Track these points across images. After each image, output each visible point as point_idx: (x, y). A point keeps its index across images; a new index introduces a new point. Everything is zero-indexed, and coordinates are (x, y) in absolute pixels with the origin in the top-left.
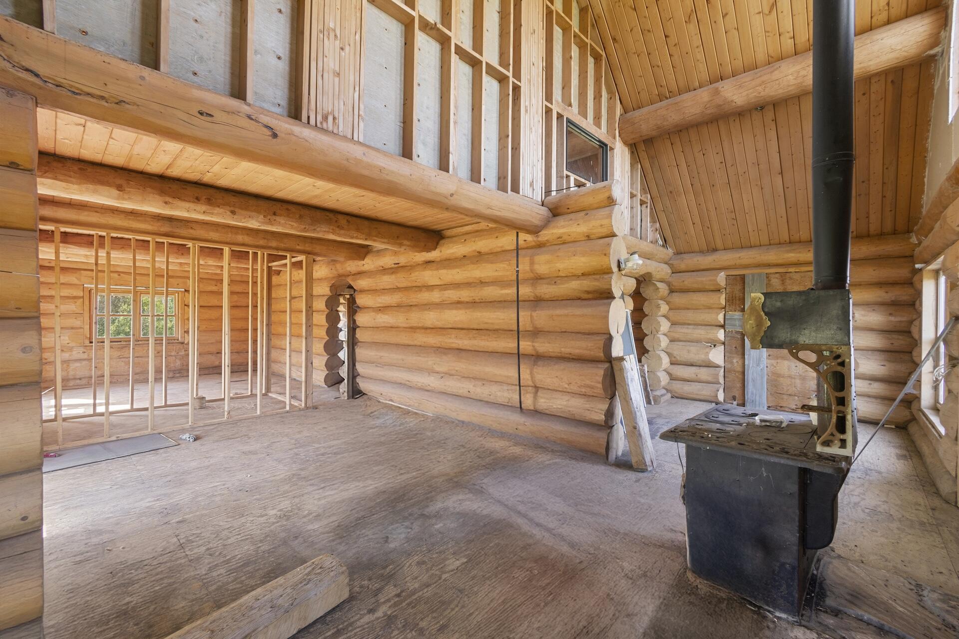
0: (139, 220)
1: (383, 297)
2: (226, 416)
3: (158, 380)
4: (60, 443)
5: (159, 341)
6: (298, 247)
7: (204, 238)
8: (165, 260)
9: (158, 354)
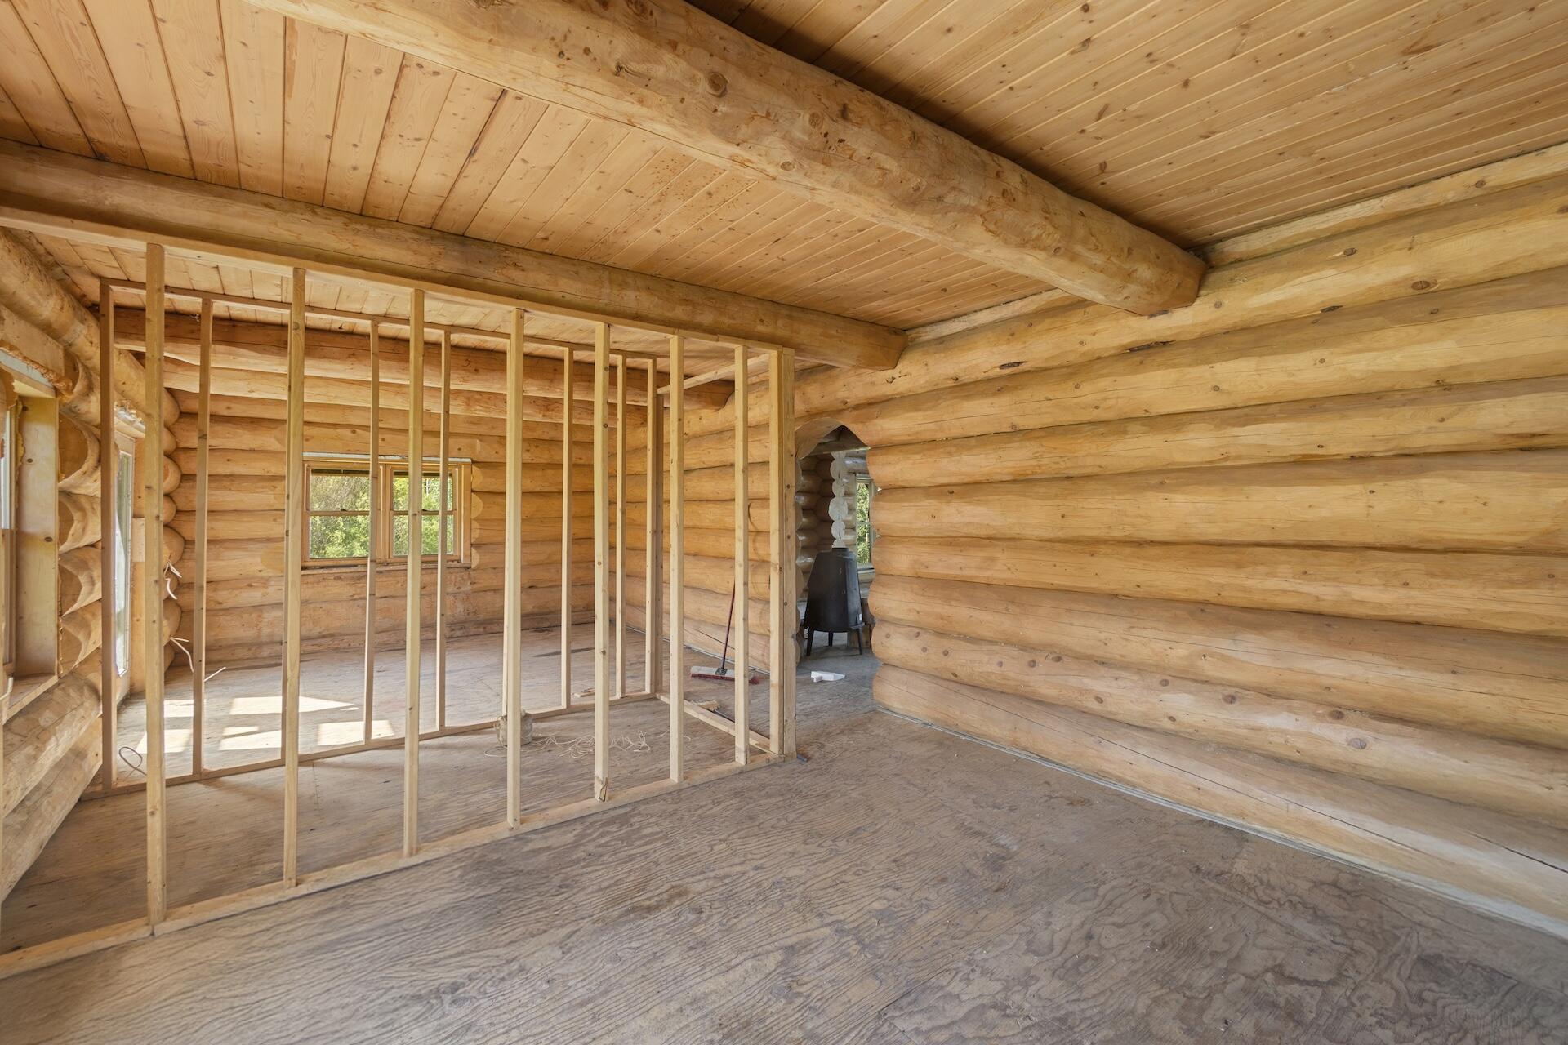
0: (381, 237)
1: (965, 458)
2: (597, 795)
3: (426, 644)
4: (154, 917)
5: (428, 563)
6: (761, 328)
7: (546, 294)
8: (441, 385)
9: (426, 590)
